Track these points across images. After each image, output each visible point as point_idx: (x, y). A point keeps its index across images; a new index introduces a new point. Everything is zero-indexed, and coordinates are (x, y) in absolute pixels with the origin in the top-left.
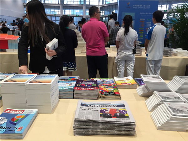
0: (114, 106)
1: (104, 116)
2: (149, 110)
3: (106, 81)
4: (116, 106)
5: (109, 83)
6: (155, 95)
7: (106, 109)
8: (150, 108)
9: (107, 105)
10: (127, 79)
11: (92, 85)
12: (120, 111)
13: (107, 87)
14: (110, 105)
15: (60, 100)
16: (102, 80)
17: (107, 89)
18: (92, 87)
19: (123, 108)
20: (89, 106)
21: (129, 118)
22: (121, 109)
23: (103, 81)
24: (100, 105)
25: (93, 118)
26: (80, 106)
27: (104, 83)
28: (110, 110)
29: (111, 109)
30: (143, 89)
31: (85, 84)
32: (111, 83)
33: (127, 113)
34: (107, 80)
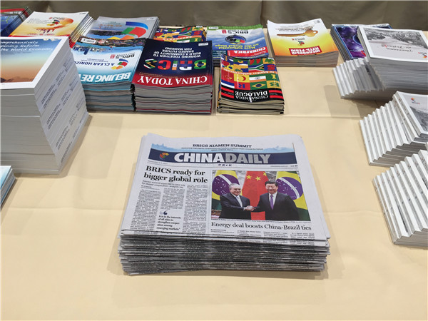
0: (260, 159)
1: (224, 207)
2: (371, 161)
3: (242, 39)
4: (266, 159)
5: (250, 49)
6: (396, 105)
7: (234, 174)
8: (376, 154)
9: (237, 154)
10: (309, 30)
11: (193, 66)
12: (279, 183)
13: (245, 66)
14: (246, 155)
15: (90, 118)
16: (227, 34)
17: (246, 75)
18: (194, 73)
19: (290, 167)
20: (177, 158)
21: (308, 219)
22: (281, 171)
23: (231, 39)
24: (214, 155)
25: (186, 225)
26: (146, 161)
27: (233, 46)
28: (247, 180)
29: (249, 173)
30: (357, 72)
31: (172, 60)
32: (257, 48)
33: (301, 193)
34: (244, 35)
